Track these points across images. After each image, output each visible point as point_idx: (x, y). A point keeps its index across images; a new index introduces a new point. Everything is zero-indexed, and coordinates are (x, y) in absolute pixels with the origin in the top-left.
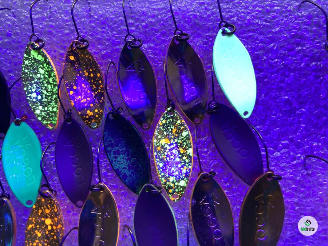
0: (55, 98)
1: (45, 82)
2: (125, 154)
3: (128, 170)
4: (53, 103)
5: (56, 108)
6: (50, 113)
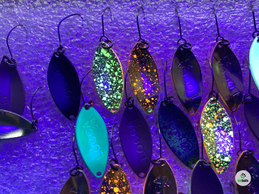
0: (120, 88)
1: (111, 75)
2: (177, 135)
3: (181, 148)
4: (118, 92)
5: (120, 96)
6: (115, 100)
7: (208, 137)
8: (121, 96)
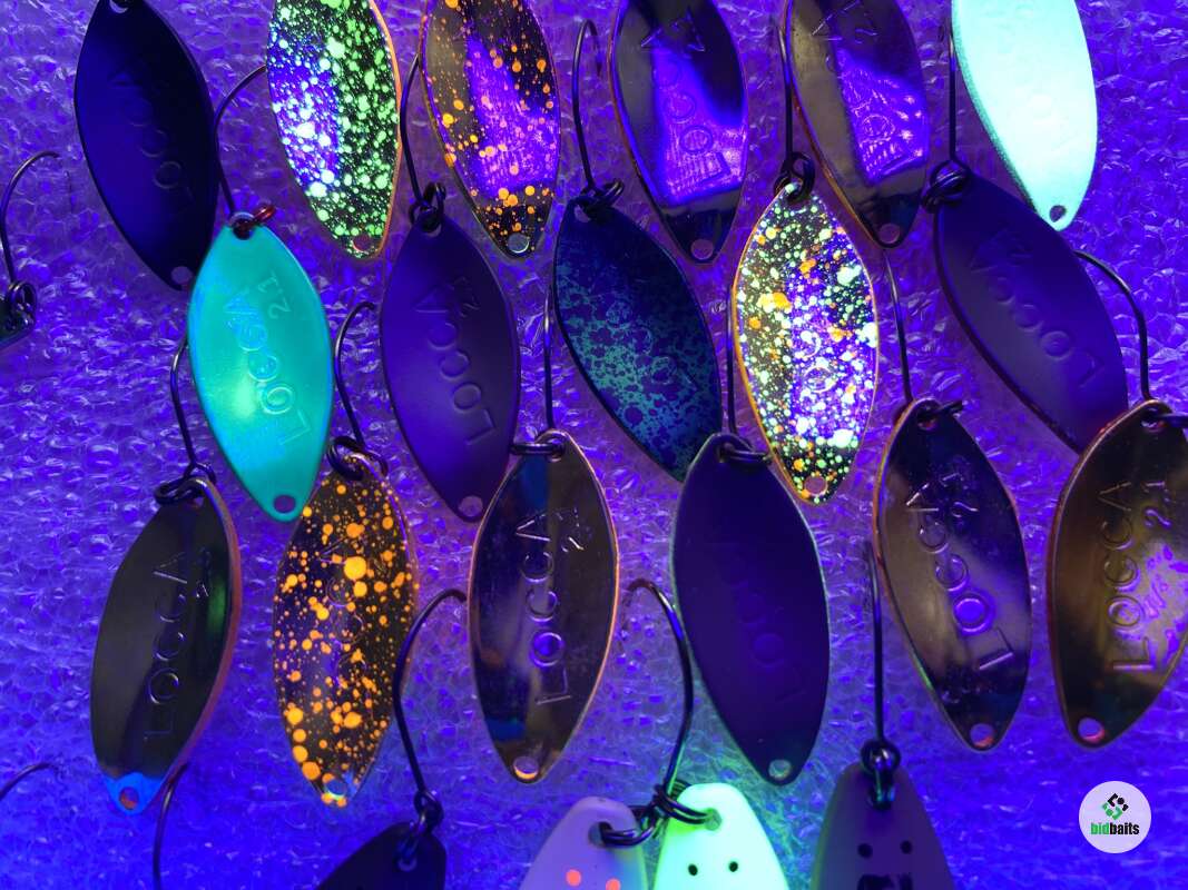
0: (384, 141)
1: (348, 88)
2: (631, 345)
4: (376, 160)
5: (386, 175)
6: (364, 197)
7: (763, 348)
8: (391, 176)
